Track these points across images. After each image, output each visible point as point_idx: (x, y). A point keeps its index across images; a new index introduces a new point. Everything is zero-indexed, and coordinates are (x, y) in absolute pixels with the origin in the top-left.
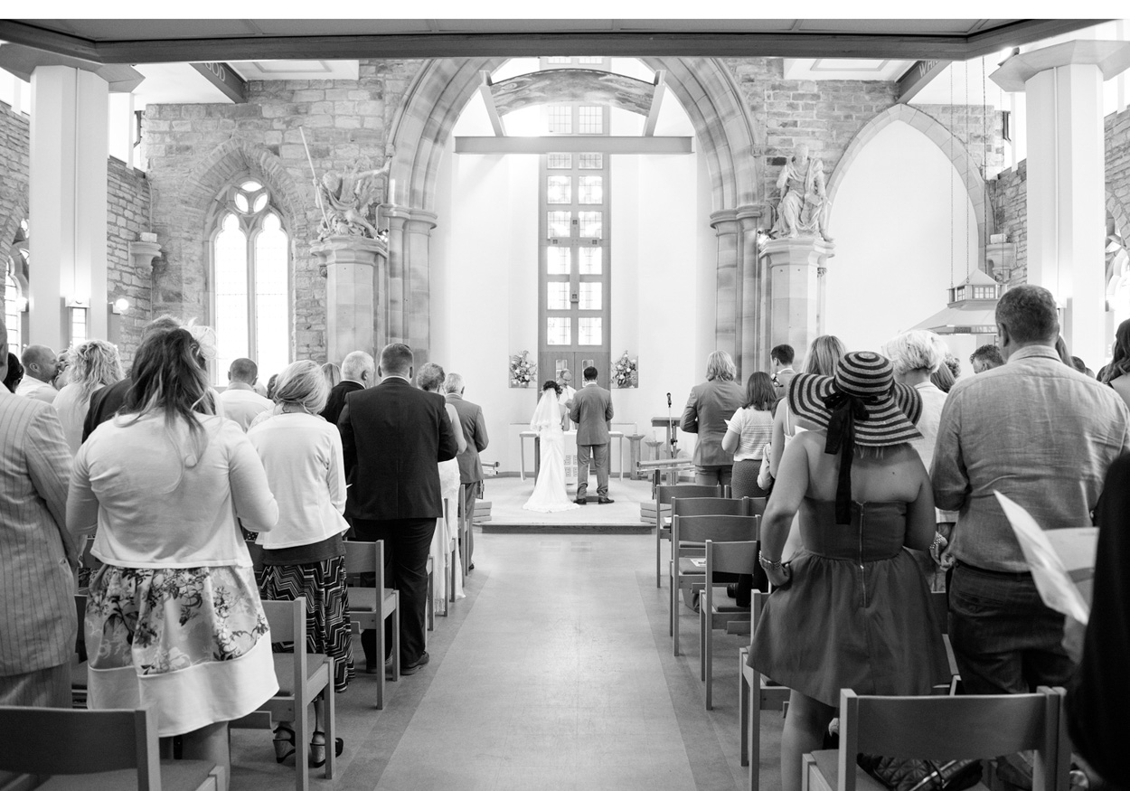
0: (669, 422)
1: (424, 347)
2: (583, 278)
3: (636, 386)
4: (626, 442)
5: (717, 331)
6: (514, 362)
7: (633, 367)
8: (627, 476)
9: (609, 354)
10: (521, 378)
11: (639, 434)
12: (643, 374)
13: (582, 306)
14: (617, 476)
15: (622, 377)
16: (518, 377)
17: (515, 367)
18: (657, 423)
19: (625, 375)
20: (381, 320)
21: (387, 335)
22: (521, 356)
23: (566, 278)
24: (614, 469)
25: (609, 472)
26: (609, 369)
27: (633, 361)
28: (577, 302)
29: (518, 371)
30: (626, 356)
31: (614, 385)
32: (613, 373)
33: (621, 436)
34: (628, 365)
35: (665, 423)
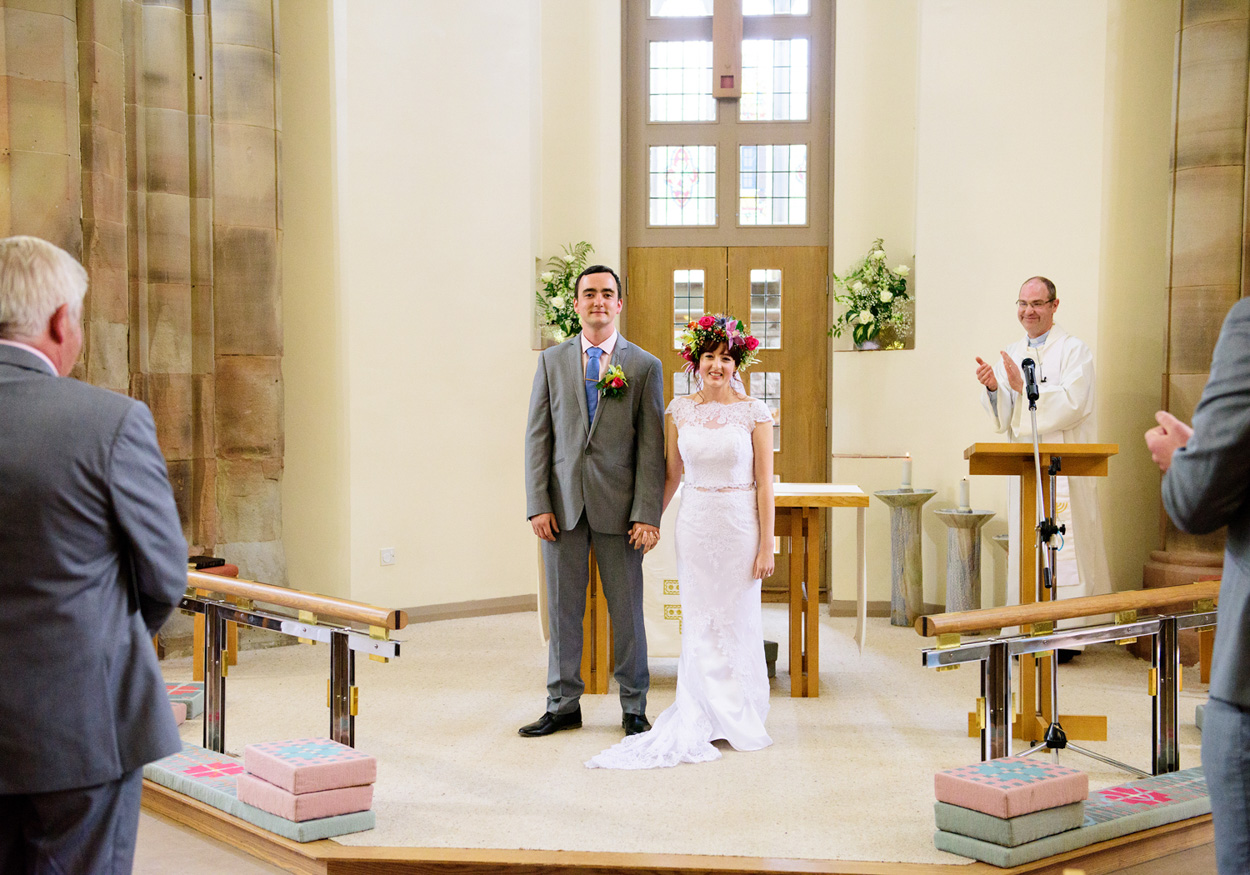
0: (1030, 458)
1: (260, 223)
2: (750, 27)
3: (909, 343)
4: (879, 515)
5: (1175, 163)
6: (548, 276)
7: (900, 289)
8: (878, 610)
9: (826, 251)
10: (568, 323)
11: (918, 488)
12: (928, 308)
13: (750, 109)
14: (848, 610)
15: (866, 316)
16: (558, 321)
17: (552, 290)
18: (985, 461)
19: (874, 311)
20: (107, 132)
21: (133, 182)
22: (570, 258)
23: (706, 28)
24: (841, 590)
25: (824, 594)
26: (828, 296)
27: (901, 270)
28: (735, 100)
29: (558, 302)
30: (878, 254)
31: (843, 341)
32: (840, 307)
33: (860, 503)
34: (885, 280)
35: (1016, 462)
